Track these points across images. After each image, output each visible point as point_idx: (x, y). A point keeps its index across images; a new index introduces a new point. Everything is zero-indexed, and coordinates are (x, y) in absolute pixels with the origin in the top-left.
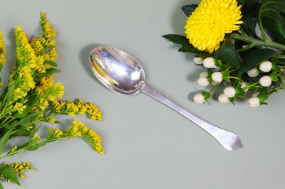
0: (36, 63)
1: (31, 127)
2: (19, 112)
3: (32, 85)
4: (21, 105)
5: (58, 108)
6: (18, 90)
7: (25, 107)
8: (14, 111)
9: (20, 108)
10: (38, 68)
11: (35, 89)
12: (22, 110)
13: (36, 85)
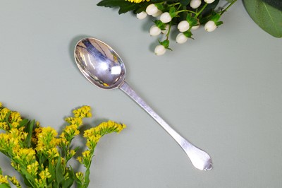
0: (15, 137)
1: (67, 174)
2: (49, 177)
3: (32, 152)
4: (43, 172)
5: (64, 142)
6: (29, 167)
7: (47, 169)
8: (45, 181)
9: (46, 174)
10: (20, 138)
11: (36, 151)
12: (48, 173)
13: (33, 148)
